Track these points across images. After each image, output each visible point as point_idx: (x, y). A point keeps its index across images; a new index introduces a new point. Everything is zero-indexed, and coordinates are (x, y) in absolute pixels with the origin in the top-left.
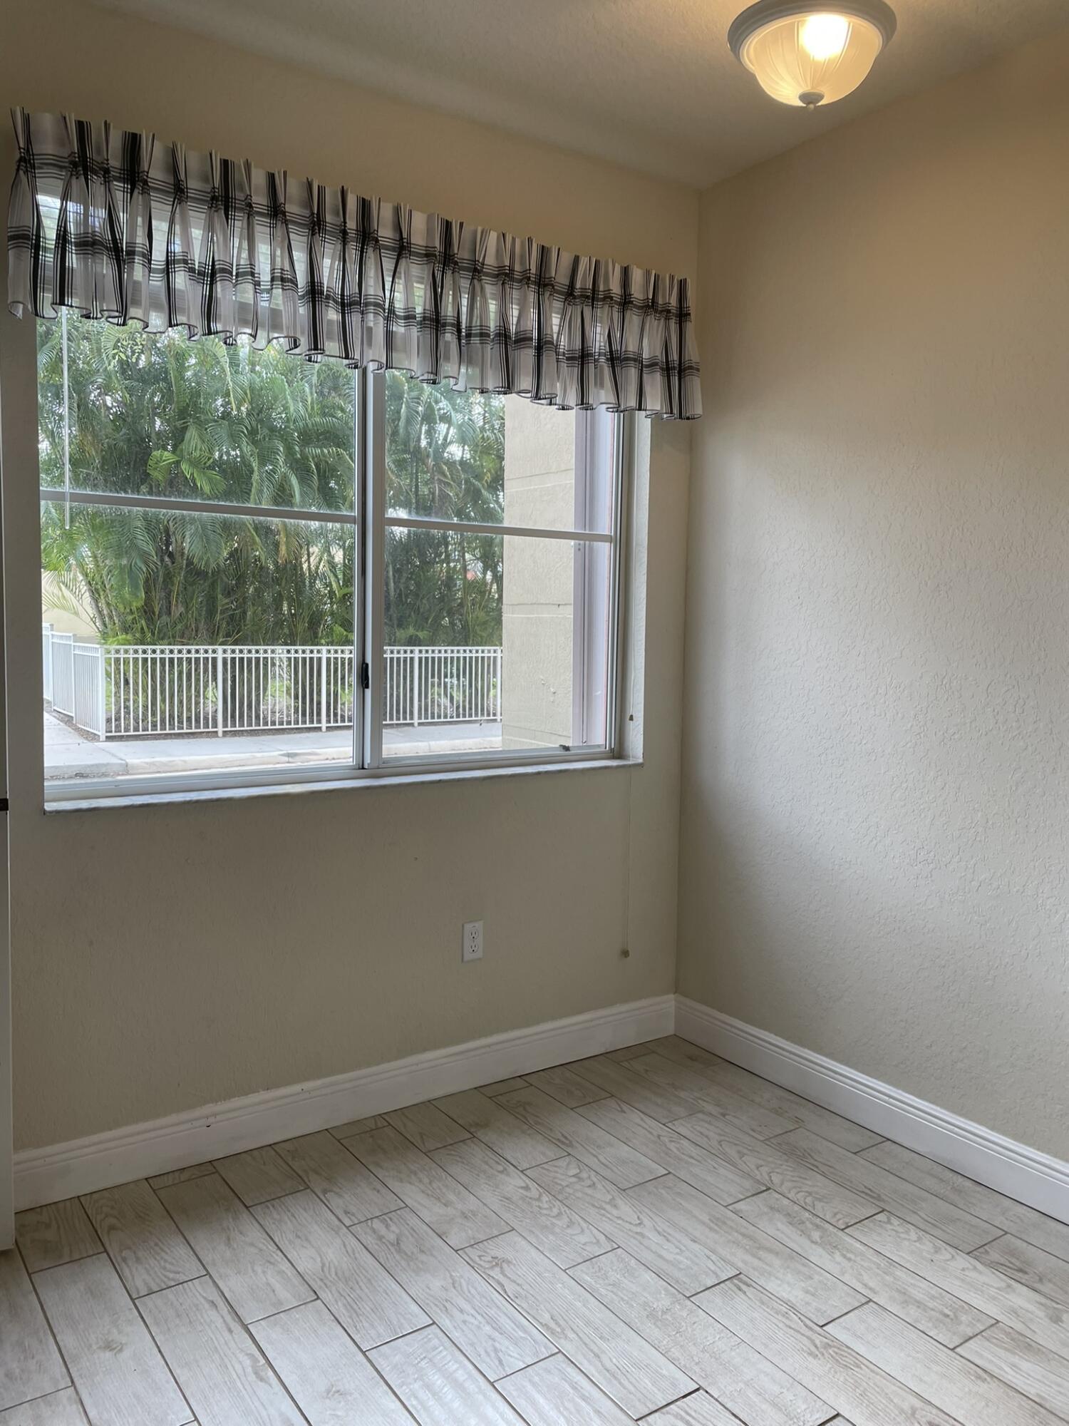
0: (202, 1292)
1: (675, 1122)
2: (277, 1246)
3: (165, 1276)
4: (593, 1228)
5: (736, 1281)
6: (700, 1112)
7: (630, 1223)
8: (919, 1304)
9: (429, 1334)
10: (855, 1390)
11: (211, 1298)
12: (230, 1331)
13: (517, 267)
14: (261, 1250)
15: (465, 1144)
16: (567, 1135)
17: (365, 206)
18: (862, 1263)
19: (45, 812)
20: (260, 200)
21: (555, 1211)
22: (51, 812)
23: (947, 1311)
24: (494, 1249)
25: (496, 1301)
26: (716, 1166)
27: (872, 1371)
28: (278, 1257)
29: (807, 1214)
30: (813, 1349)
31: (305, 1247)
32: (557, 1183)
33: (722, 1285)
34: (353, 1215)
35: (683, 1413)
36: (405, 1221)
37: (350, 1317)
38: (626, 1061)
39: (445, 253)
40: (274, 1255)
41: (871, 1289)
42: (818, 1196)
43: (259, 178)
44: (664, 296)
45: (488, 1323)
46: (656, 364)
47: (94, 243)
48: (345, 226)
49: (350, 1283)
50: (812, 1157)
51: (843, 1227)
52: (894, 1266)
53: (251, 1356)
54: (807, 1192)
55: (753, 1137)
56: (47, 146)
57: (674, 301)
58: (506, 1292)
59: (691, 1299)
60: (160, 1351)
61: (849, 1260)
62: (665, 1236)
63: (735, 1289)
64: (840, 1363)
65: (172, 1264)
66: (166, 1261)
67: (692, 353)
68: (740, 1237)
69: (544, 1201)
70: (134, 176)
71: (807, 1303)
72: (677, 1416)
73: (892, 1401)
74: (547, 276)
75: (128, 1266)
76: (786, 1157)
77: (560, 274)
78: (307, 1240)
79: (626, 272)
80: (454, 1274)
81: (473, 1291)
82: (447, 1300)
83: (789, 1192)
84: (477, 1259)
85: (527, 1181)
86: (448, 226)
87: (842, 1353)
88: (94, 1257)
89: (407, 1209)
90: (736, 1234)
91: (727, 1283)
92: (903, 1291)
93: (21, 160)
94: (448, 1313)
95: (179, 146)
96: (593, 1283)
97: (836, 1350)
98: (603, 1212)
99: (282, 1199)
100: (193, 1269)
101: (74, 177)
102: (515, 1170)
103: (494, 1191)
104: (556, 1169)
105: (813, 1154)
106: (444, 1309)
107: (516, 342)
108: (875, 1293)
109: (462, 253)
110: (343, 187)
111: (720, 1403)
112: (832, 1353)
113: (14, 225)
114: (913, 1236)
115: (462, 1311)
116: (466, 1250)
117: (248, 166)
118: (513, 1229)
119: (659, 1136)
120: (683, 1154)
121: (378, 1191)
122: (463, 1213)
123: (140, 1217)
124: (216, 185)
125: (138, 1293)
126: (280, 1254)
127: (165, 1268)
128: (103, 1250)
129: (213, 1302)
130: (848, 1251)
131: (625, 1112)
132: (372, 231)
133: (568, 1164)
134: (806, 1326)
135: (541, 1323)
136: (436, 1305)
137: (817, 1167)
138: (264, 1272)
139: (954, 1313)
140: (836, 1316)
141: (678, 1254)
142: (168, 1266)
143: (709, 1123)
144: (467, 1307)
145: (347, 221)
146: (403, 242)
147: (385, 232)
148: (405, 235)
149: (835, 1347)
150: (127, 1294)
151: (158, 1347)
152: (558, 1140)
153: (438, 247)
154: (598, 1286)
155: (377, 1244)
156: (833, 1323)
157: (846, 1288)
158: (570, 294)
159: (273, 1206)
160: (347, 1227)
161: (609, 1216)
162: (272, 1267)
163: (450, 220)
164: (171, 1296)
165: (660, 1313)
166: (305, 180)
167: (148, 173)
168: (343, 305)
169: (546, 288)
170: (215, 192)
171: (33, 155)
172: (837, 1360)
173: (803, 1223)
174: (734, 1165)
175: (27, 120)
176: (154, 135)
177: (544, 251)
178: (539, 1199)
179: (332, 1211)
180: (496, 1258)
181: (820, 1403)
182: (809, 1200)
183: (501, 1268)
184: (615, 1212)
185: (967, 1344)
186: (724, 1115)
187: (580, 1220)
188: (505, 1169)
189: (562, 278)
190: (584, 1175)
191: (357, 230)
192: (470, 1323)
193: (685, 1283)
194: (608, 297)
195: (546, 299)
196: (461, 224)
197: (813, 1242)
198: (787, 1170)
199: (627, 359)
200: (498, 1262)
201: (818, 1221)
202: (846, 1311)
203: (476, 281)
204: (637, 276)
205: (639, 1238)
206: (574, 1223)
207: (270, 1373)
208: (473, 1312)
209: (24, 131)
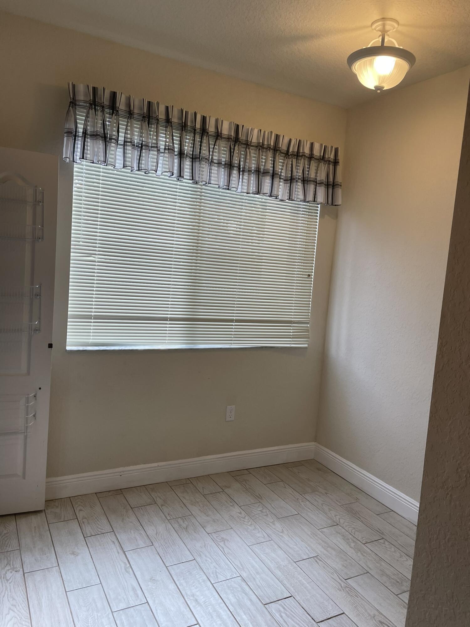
0: (110, 538)
1: (306, 494)
2: (141, 524)
3: (98, 530)
4: (263, 532)
5: (315, 558)
6: (317, 491)
7: (278, 531)
8: (388, 576)
9: (192, 563)
10: (353, 605)
11: (113, 540)
12: (118, 553)
13: (266, 143)
14: (134, 525)
15: (220, 493)
16: (261, 495)
17: (204, 119)
18: (369, 558)
19: (66, 350)
20: (162, 116)
21: (250, 523)
22: (68, 351)
23: (398, 580)
24: (223, 535)
25: (220, 554)
26: (318, 513)
27: (362, 599)
28: (141, 528)
29: (351, 536)
30: (340, 587)
31: (151, 526)
32: (253, 513)
33: (310, 559)
34: (171, 515)
35: (283, 604)
36: (191, 520)
37: (164, 553)
38: (291, 467)
39: (236, 138)
40: (139, 527)
41: (369, 568)
42: (357, 530)
43: (162, 109)
44: (328, 155)
45: (215, 562)
46: (322, 183)
47: (97, 135)
48: (195, 127)
49: (166, 541)
50: (359, 514)
51: (364, 543)
52: (382, 561)
53: (125, 563)
54: (353, 528)
55: (336, 503)
56: (81, 96)
57: (332, 157)
58: (224, 551)
59: (296, 563)
60: (92, 557)
61: (364, 556)
62: (291, 538)
63: (314, 561)
64: (350, 594)
65: (100, 526)
66: (99, 525)
67: (339, 179)
68: (321, 542)
69: (246, 519)
70: (113, 107)
71: (342, 570)
72: (281, 605)
73: (367, 611)
74: (278, 147)
75: (84, 525)
76: (348, 513)
77: (283, 145)
78: (152, 523)
79: (312, 145)
80: (205, 542)
81: (212, 549)
82: (201, 552)
83: (346, 527)
84: (216, 538)
85: (241, 511)
86: (238, 126)
87: (352, 591)
88: (73, 520)
89: (192, 516)
90: (320, 541)
91: (312, 558)
92: (383, 570)
93: (70, 102)
94: (200, 556)
95: (131, 96)
96: (259, 552)
97: (349, 589)
98: (268, 526)
99: (145, 506)
100: (108, 528)
101: (91, 109)
102: (238, 506)
103: (227, 513)
104: (253, 507)
105: (359, 513)
106: (199, 554)
107: (263, 173)
108: (371, 570)
109: (242, 137)
110: (195, 112)
111: (298, 603)
112: (348, 590)
113: (67, 128)
114: (393, 549)
115: (206, 556)
116: (212, 534)
117: (158, 104)
118: (232, 528)
119: (298, 499)
120: (306, 507)
121: (182, 508)
122: (214, 520)
123: (92, 507)
124: (145, 112)
125: (87, 535)
126: (141, 526)
127: (98, 527)
128: (76, 518)
129: (113, 542)
130: (364, 552)
131: (286, 488)
132: (206, 129)
133: (259, 506)
134: (340, 579)
135: (235, 564)
136: (196, 553)
137: (360, 518)
138: (134, 533)
139: (401, 581)
140: (352, 577)
141: (295, 545)
142: (99, 527)
143: (320, 496)
144: (208, 555)
145: (196, 125)
146: (219, 134)
147: (211, 129)
148: (219, 131)
149: (349, 588)
150: (82, 535)
151: (91, 556)
152: (257, 496)
153: (233, 135)
154: (260, 553)
155: (178, 528)
156: (351, 579)
157: (359, 566)
158: (287, 154)
159: (142, 509)
160: (168, 520)
161: (271, 527)
162: (138, 531)
163: (238, 124)
164: (99, 538)
165: (282, 566)
166: (181, 109)
167: (119, 107)
168: (192, 158)
169: (277, 152)
170: (144, 114)
171: (76, 100)
172: (349, 593)
173: (349, 539)
174: (326, 514)
175: (74, 86)
176: (122, 93)
177: (277, 137)
178: (244, 518)
179: (163, 513)
180: (223, 538)
181: (337, 608)
182: (353, 530)
183: (224, 542)
184: (273, 526)
185: (403, 594)
186: (326, 493)
187: (259, 528)
188: (233, 505)
189: (284, 148)
190: (264, 511)
191: (200, 129)
192: (208, 561)
193: (295, 557)
194: (304, 155)
195: (277, 156)
196: (243, 126)
197: (350, 547)
198: (347, 518)
199: (310, 181)
200: (223, 540)
201: (355, 540)
202: (357, 575)
203: (247, 149)
204: (317, 147)
205: (281, 537)
206: (256, 529)
207: (131, 570)
208: (210, 557)
209: (72, 92)
